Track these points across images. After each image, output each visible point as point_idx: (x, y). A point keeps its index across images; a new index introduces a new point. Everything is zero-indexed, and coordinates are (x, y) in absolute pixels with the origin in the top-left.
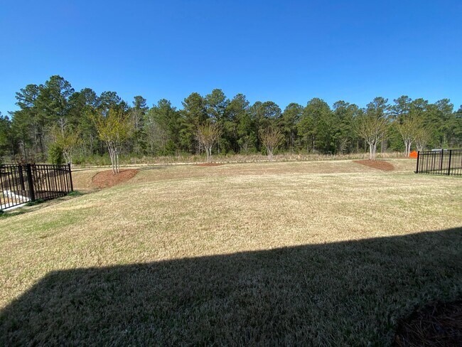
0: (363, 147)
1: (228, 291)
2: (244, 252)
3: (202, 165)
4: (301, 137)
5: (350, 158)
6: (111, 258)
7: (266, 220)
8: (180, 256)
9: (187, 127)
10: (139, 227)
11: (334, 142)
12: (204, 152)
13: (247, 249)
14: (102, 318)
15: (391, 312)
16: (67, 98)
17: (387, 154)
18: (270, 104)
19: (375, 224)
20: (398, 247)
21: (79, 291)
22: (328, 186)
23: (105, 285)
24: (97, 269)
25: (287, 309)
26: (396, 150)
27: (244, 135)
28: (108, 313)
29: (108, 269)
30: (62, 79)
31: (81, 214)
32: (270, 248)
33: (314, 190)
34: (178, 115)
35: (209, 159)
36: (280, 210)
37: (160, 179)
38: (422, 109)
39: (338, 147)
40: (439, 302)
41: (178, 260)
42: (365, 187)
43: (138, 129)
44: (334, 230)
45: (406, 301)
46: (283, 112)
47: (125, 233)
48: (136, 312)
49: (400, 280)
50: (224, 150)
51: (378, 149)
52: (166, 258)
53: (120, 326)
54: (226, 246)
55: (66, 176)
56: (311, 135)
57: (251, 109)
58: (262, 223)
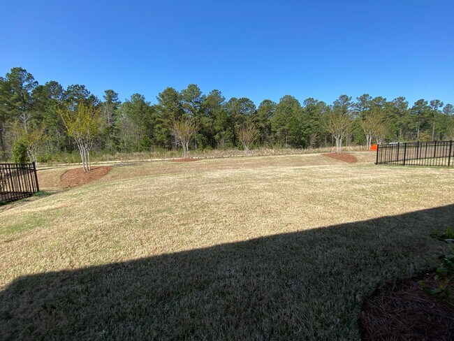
0: (331, 141)
1: (208, 283)
2: (223, 245)
3: (179, 161)
4: (275, 132)
5: (319, 152)
6: (84, 259)
7: (243, 213)
8: (159, 252)
9: (162, 122)
10: (114, 226)
11: (305, 137)
12: (181, 147)
13: (225, 241)
14: (77, 321)
15: (357, 291)
16: (30, 91)
17: (351, 148)
18: (245, 100)
19: (341, 211)
20: (361, 231)
21: (51, 295)
22: (299, 179)
23: (79, 288)
24: (69, 272)
25: (263, 295)
26: (359, 144)
27: (221, 130)
28: (83, 315)
29: (81, 271)
30: (25, 71)
31: (49, 215)
32: (248, 239)
33: (287, 183)
34: (152, 110)
35: (186, 154)
36: (256, 202)
37: (135, 175)
38: (381, 106)
39: (309, 142)
40: (398, 279)
41: (156, 257)
42: (332, 178)
43: (110, 125)
44: (306, 219)
45: (369, 279)
46: (257, 108)
47: (99, 233)
48: (114, 312)
50: (201, 145)
51: (344, 143)
52: (143, 256)
53: (97, 328)
54: (205, 240)
55: (30, 176)
56: (283, 131)
57: (227, 105)
58: (239, 215)
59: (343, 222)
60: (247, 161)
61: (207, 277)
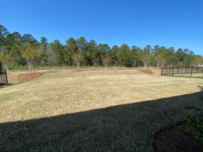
0: (142, 65)
1: (87, 127)
2: (94, 110)
3: (75, 71)
4: (118, 60)
5: (137, 69)
6: (29, 116)
7: (104, 95)
8: (65, 113)
9: (68, 53)
10: (44, 100)
11: (131, 62)
12: (76, 65)
13: (96, 108)
14: (25, 145)
15: (152, 130)
16: (5, 36)
17: (151, 68)
18: (106, 45)
19: (146, 95)
20: (155, 104)
21: (12, 133)
22: (128, 81)
23: (26, 129)
24: (21, 122)
25: (112, 132)
26: (154, 66)
27: (95, 58)
28: (28, 142)
29: (27, 121)
30: (3, 27)
31: (12, 95)
32: (106, 107)
33: (123, 82)
34: (63, 47)
35: (78, 68)
36: (110, 90)
37: (54, 77)
38: (164, 50)
39: (133, 65)
40: (170, 125)
41: (63, 115)
42: (143, 81)
43: (43, 53)
44: (131, 98)
45: (157, 125)
46: (111, 49)
47: (36, 103)
48: (43, 141)
49: (155, 117)
50: (85, 64)
51: (148, 66)
52: (57, 114)
53: (34, 148)
54: (86, 107)
55: (4, 76)
56: (122, 59)
57: (98, 47)
58: (102, 96)
59: (147, 100)
60: (106, 72)
61: (87, 125)
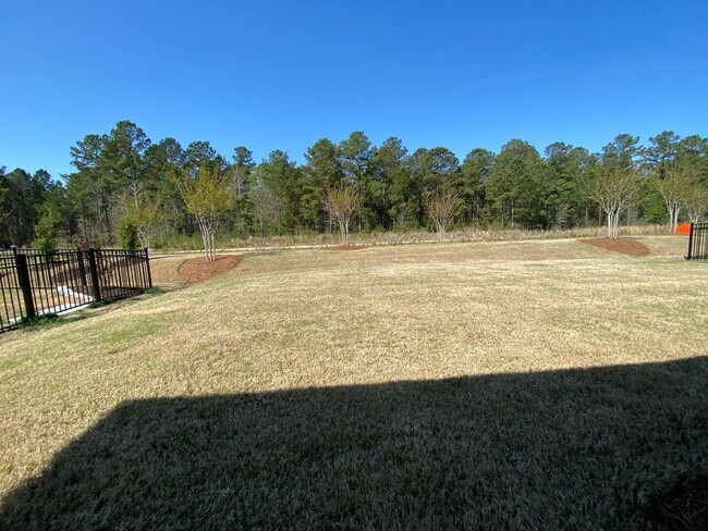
0: (596, 216)
1: (376, 439)
2: (400, 382)
3: (334, 249)
4: (492, 202)
5: (574, 236)
6: (206, 383)
7: (434, 333)
8: (304, 384)
9: (311, 191)
10: (244, 341)
11: (546, 209)
12: (338, 228)
13: (405, 377)
14: (194, 469)
15: (639, 484)
16: (141, 153)
17: (637, 229)
18: (440, 152)
19: (616, 342)
20: (655, 380)
21: (163, 430)
22: (536, 282)
23: (199, 423)
24: (187, 399)
25: (466, 471)
26: (654, 222)
27: (400, 201)
28: (203, 463)
29: (202, 399)
30: (134, 125)
31: (163, 320)
32: (441, 377)
33: (515, 287)
34: (298, 173)
35: (345, 239)
36: (457, 318)
37: (273, 269)
38: (698, 153)
39: (554, 218)
41: (300, 390)
42: (598, 282)
43: (240, 196)
44: (546, 352)
45: (664, 467)
46: (461, 163)
47: (225, 348)
48: (243, 465)
49: (656, 434)
50: (367, 225)
51: (623, 220)
52: (283, 387)
53: (219, 483)
54: (372, 372)
55: (141, 266)
56: (507, 199)
57: (411, 161)
58: (427, 338)
59: (618, 361)
60: (442, 250)
61: (374, 431)
